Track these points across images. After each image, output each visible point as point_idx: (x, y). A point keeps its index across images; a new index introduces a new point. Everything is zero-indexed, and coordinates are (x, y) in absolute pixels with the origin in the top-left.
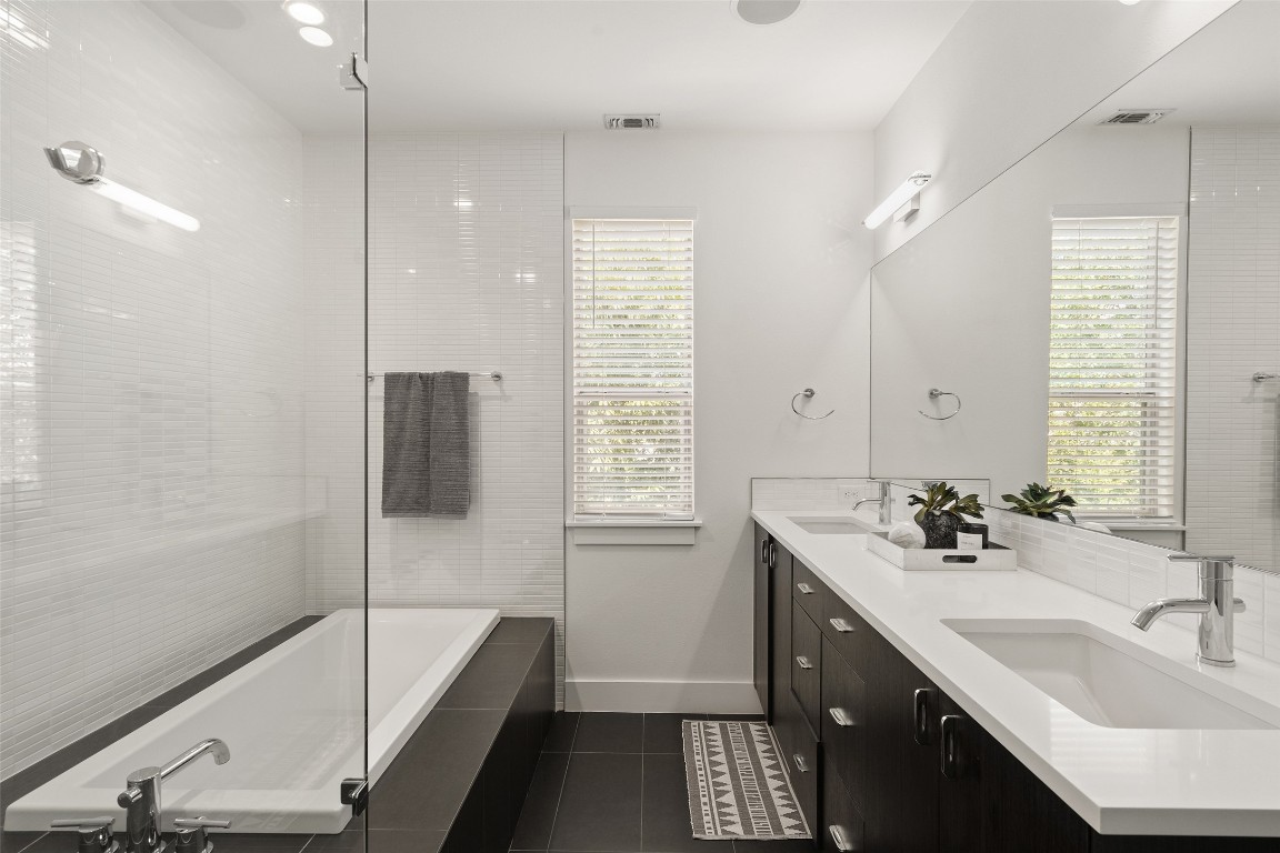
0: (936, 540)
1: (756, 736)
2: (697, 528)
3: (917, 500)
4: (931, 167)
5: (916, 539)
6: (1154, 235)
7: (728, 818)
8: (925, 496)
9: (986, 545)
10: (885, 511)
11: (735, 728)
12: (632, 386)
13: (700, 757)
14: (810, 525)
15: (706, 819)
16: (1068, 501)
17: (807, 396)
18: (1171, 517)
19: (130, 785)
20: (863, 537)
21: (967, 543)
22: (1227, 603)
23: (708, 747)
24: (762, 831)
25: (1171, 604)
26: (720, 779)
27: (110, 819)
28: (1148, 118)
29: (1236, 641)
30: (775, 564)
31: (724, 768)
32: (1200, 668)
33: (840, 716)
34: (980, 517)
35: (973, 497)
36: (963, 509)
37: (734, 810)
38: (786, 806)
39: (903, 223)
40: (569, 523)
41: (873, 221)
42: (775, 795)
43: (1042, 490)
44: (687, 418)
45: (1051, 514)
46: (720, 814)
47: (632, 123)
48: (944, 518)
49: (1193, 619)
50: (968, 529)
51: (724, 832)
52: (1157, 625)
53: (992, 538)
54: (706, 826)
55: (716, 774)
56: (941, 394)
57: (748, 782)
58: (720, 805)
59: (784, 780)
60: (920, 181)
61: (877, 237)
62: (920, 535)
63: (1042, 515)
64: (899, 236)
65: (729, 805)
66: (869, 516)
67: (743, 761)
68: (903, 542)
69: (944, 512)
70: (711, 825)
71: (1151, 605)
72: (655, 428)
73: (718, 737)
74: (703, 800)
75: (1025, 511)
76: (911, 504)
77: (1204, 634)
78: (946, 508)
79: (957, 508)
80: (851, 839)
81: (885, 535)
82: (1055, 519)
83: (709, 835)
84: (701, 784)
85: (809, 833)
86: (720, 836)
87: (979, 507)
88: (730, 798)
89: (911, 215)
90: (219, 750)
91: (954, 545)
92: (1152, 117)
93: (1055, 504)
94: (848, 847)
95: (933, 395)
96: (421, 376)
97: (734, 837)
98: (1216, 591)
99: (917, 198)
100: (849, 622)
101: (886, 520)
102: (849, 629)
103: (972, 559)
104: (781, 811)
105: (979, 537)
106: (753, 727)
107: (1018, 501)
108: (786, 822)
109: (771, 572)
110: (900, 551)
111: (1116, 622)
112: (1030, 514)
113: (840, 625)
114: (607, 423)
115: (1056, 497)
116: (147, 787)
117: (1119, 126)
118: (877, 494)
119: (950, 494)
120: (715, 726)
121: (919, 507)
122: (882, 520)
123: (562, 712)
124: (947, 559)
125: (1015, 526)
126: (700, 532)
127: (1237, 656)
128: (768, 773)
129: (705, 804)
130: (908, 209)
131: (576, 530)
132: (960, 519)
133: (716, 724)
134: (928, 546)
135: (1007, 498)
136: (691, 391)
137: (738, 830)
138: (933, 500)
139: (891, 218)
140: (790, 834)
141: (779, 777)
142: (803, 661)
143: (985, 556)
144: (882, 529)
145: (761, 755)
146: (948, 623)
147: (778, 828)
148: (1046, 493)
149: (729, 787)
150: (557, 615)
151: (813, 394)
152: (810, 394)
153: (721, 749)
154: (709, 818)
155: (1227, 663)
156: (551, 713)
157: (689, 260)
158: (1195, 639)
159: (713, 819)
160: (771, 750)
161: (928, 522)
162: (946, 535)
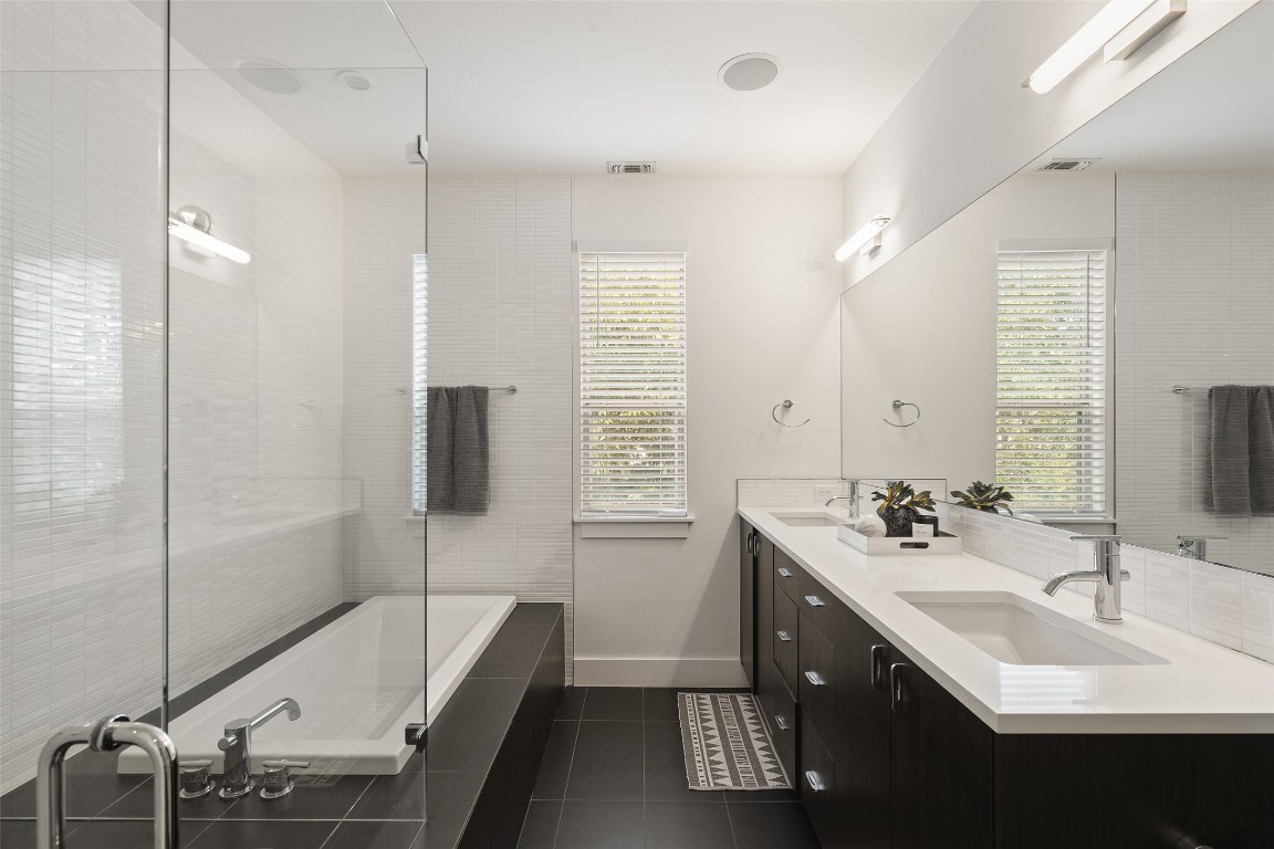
0: (895, 530)
1: (743, 706)
2: (690, 523)
3: (879, 496)
4: (890, 211)
5: (878, 529)
6: (1086, 266)
7: (719, 773)
8: (886, 493)
9: (936, 534)
10: (854, 506)
11: (723, 699)
12: (626, 398)
13: (694, 724)
14: (788, 519)
15: (700, 774)
16: (1007, 496)
17: (786, 406)
18: (1104, 512)
19: (227, 733)
20: (834, 529)
21: (921, 532)
22: (1115, 574)
23: (701, 715)
24: (748, 783)
25: (1072, 575)
26: (711, 742)
27: (209, 762)
28: (1077, 166)
29: (1123, 604)
30: (758, 553)
31: (715, 732)
32: (1096, 626)
33: (814, 678)
34: (933, 510)
35: (927, 494)
36: (917, 504)
37: (724, 766)
38: (770, 762)
39: (868, 256)
40: (576, 519)
41: (842, 254)
42: (760, 754)
43: (985, 486)
44: (681, 426)
45: (992, 507)
46: (712, 769)
47: (632, 169)
48: (902, 511)
49: (1091, 586)
50: (922, 520)
51: (716, 784)
52: (1060, 591)
53: (941, 528)
54: (700, 779)
55: (708, 737)
56: (903, 404)
57: (736, 744)
58: (712, 762)
59: (768, 742)
60: (881, 222)
61: (846, 269)
62: (882, 526)
63: (984, 508)
64: (864, 268)
65: (719, 763)
66: (840, 511)
67: (731, 726)
68: (865, 531)
69: (901, 507)
70: (704, 779)
71: (1057, 575)
72: (649, 435)
73: (710, 707)
74: (697, 758)
75: (970, 505)
76: (874, 500)
77: (1099, 600)
78: (903, 503)
79: (912, 503)
80: (823, 782)
81: (852, 527)
82: (995, 511)
83: (703, 787)
84: (695, 745)
85: (788, 782)
86: (712, 787)
87: (931, 502)
88: (720, 757)
89: (875, 251)
90: (293, 709)
91: (910, 534)
92: (1082, 165)
93: (995, 499)
94: (821, 787)
95: (897, 405)
96: (447, 390)
97: (725, 788)
98: (1108, 564)
99: (879, 236)
100: (821, 599)
101: (855, 515)
102: (821, 604)
103: (924, 546)
104: (765, 767)
105: (932, 526)
106: (740, 698)
107: (964, 497)
108: (769, 776)
109: (756, 560)
110: (864, 539)
111: (1030, 591)
112: (975, 507)
113: (813, 600)
114: (604, 431)
115: (996, 493)
116: (241, 734)
117: (1054, 172)
118: (847, 492)
119: (906, 491)
120: (707, 697)
121: (882, 502)
122: (851, 515)
123: (572, 687)
124: (904, 545)
125: (962, 518)
126: (692, 527)
127: (1124, 615)
128: (753, 736)
129: (699, 762)
130: (871, 246)
131: (583, 526)
132: (915, 513)
133: (708, 696)
134: (888, 535)
135: (956, 494)
136: (684, 402)
137: (728, 783)
138: (892, 496)
139: (858, 252)
140: (772, 785)
141: (763, 739)
142: (783, 635)
143: (934, 542)
144: (851, 521)
145: (747, 721)
146: (900, 594)
147: (762, 780)
148: (988, 489)
149: (720, 748)
150: (566, 601)
151: (791, 405)
152: (788, 405)
153: (712, 717)
154: (703, 773)
155: (1116, 621)
156: (563, 687)
157: (681, 287)
158: (1092, 603)
159: (706, 774)
160: (756, 717)
161: (888, 515)
162: (904, 526)
